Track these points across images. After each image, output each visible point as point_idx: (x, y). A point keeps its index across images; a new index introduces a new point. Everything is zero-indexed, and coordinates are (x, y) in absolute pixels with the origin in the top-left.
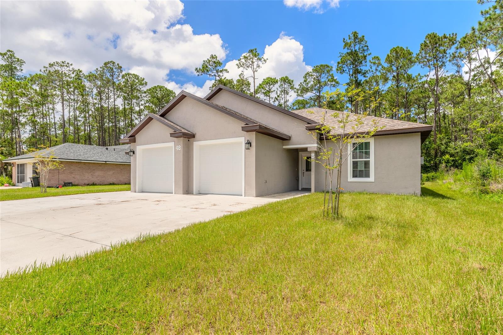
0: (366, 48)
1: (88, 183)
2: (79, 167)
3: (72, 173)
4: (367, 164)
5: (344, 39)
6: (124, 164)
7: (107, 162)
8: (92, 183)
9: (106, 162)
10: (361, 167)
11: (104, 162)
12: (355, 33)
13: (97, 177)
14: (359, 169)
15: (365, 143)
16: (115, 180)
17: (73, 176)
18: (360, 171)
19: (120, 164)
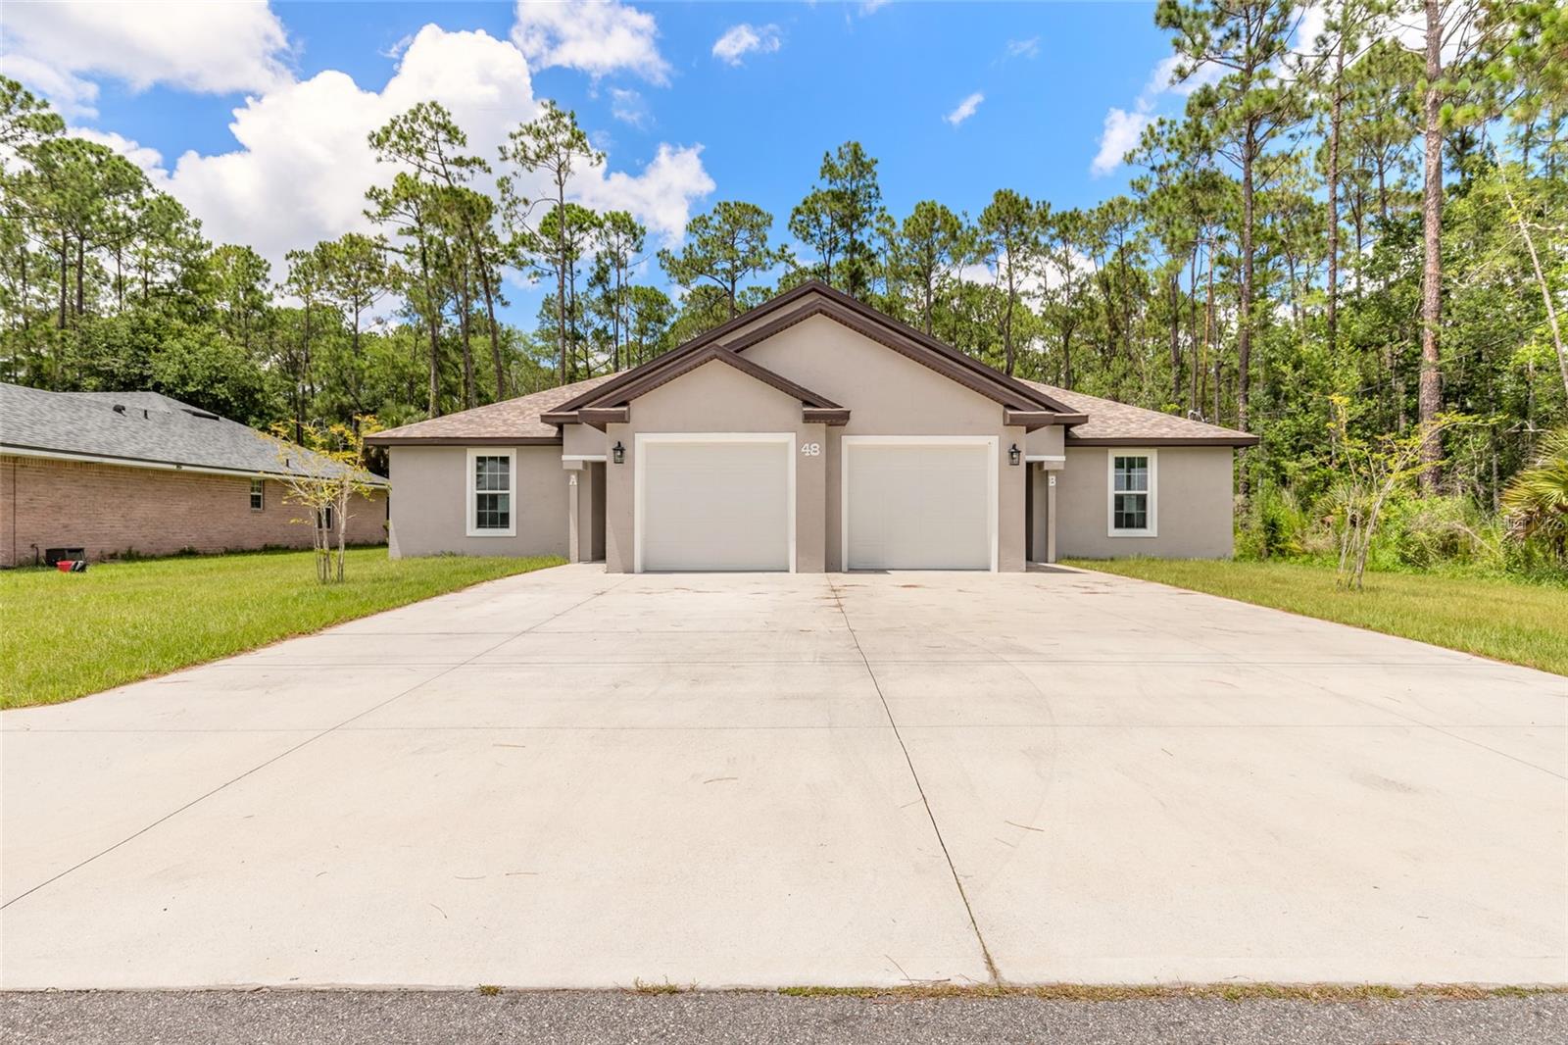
0: (873, 191)
1: (112, 552)
2: (84, 482)
3: (60, 508)
4: (1142, 501)
5: (828, 155)
6: (223, 476)
7: (184, 468)
8: (124, 550)
9: (179, 465)
10: (1131, 508)
11: (175, 467)
12: (857, 145)
13: (140, 527)
14: (1125, 511)
15: (1129, 459)
16: (195, 536)
17: (64, 520)
18: (1127, 515)
19: (210, 475)
